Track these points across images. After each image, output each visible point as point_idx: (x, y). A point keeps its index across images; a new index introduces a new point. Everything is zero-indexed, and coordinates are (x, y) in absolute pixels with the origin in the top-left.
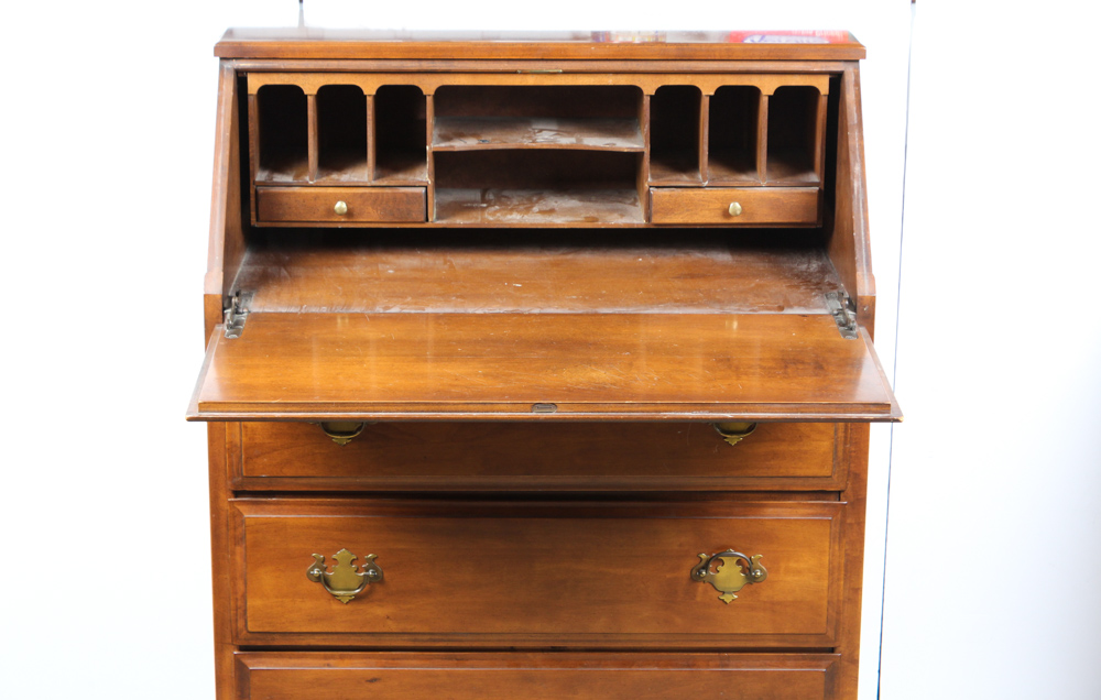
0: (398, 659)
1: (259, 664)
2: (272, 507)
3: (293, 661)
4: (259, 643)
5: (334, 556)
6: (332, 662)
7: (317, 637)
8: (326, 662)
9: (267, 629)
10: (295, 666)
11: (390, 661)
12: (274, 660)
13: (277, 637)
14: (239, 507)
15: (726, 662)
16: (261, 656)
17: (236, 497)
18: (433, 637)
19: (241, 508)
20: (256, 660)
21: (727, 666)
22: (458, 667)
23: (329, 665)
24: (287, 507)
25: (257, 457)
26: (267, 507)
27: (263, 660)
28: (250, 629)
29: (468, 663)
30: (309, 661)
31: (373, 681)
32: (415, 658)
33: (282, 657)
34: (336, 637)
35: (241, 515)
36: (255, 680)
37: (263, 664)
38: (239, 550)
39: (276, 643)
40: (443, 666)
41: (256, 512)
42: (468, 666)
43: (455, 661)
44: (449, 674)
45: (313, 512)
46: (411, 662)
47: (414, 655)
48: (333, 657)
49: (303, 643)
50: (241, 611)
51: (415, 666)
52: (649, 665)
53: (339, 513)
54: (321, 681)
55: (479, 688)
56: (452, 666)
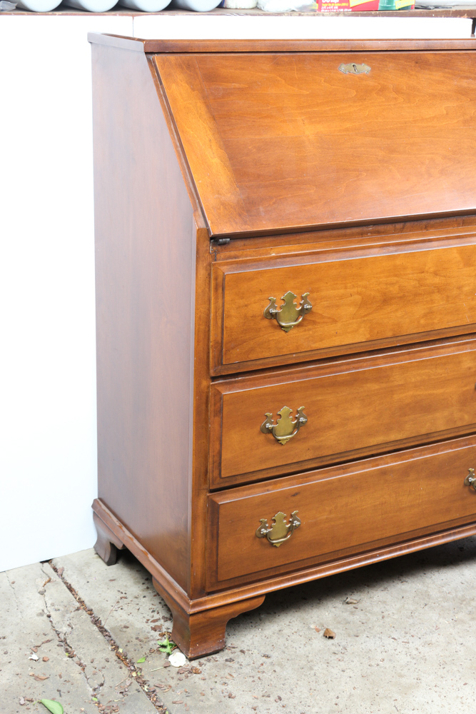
0: (309, 476)
1: (225, 500)
2: (240, 384)
3: (245, 492)
4: (227, 485)
5: (279, 413)
6: (270, 487)
7: (264, 472)
8: (266, 488)
9: (233, 474)
10: (247, 495)
11: (305, 479)
12: (234, 495)
13: (239, 477)
14: (218, 388)
16: (225, 493)
17: (213, 381)
18: (333, 457)
19: (220, 389)
20: (222, 497)
22: (344, 474)
23: (268, 490)
24: (249, 383)
25: (233, 349)
26: (236, 385)
27: (227, 496)
28: (223, 476)
29: (349, 470)
30: (257, 490)
31: (294, 495)
32: (319, 473)
33: (238, 491)
34: (275, 470)
35: (219, 393)
36: (222, 511)
37: (227, 498)
38: (217, 419)
39: (238, 482)
40: (336, 475)
41: (230, 390)
42: (350, 472)
43: (342, 471)
44: (340, 480)
45: (266, 383)
46: (317, 477)
47: (319, 472)
48: (270, 484)
49: (255, 478)
50: (216, 464)
51: (320, 479)
52: (446, 449)
53: (283, 381)
54: (264, 502)
55: (356, 486)
56: (341, 474)
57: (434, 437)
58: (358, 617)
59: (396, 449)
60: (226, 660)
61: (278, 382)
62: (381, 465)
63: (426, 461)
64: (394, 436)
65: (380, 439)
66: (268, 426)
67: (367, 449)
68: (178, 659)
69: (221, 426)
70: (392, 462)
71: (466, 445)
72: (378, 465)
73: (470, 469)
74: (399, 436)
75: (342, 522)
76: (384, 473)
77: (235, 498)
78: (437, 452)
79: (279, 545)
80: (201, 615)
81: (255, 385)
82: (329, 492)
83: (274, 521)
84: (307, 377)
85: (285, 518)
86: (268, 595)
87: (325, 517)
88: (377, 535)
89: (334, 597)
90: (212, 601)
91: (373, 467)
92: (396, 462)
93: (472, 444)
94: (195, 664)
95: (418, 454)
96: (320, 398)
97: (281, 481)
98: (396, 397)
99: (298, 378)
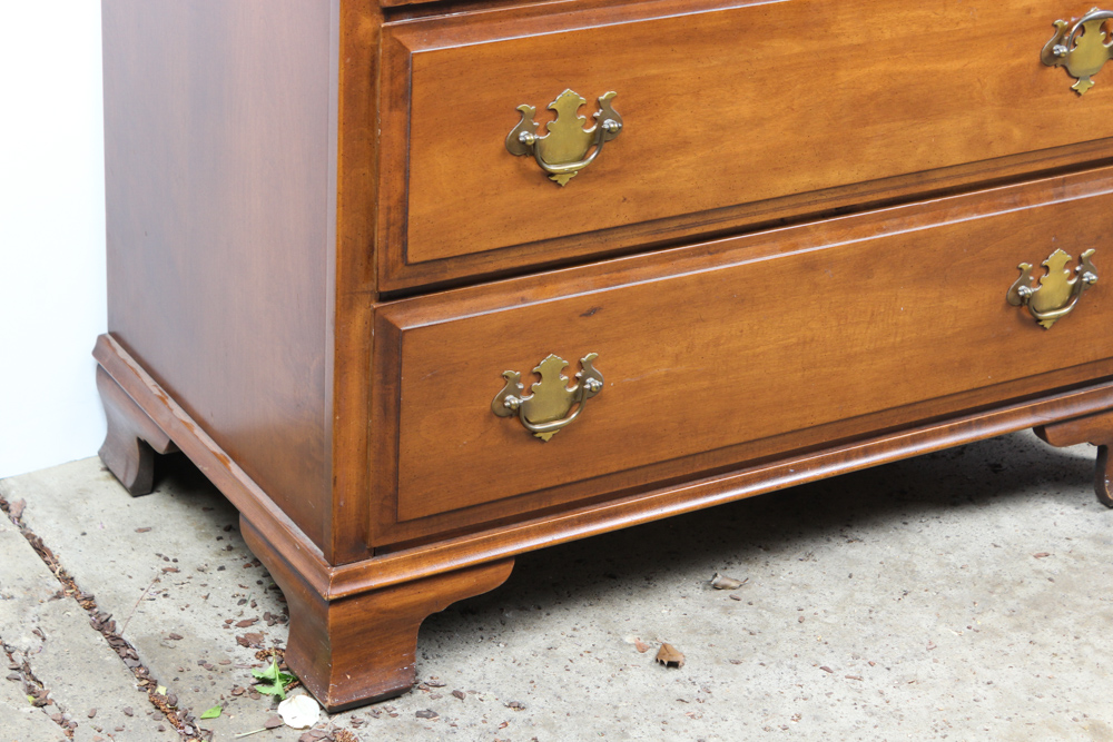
0: (626, 268)
1: (416, 319)
2: (455, 29)
3: (468, 303)
4: (421, 282)
5: (552, 105)
6: (527, 293)
7: (513, 254)
8: (520, 294)
9: (438, 255)
10: (470, 310)
11: (615, 275)
12: (438, 308)
13: (452, 265)
14: (400, 37)
15: (1060, 189)
16: (417, 305)
17: (386, 21)
18: (685, 221)
19: (404, 38)
21: (1061, 195)
22: (712, 265)
23: (523, 300)
24: (477, 26)
26: (446, 30)
27: (421, 310)
28: (411, 259)
29: (726, 255)
30: (494, 298)
31: (588, 314)
32: (650, 261)
33: (450, 299)
34: (541, 248)
35: (403, 49)
36: (409, 348)
37: (422, 317)
38: (397, 116)
39: (448, 276)
40: (691, 268)
41: (429, 43)
42: (726, 262)
43: (708, 257)
44: (701, 280)
45: (521, 29)
46: (645, 270)
47: (649, 258)
48: (528, 285)
49: (490, 268)
50: (395, 230)
51: (651, 276)
52: (966, 212)
53: (561, 24)
54: (513, 329)
55: (741, 295)
56: (705, 266)
57: (935, 181)
58: (742, 618)
59: (841, 210)
60: (419, 714)
61: (552, 26)
62: (805, 246)
63: (914, 240)
64: (836, 175)
65: (802, 181)
66: (525, 136)
67: (771, 205)
68: (301, 710)
69: (408, 132)
70: (831, 240)
71: (1015, 204)
72: (795, 247)
73: (1022, 265)
74: (850, 176)
75: (705, 384)
76: (809, 265)
77: (442, 315)
78: (943, 221)
79: (550, 435)
80: (356, 604)
81: (493, 33)
82: (675, 307)
83: (539, 376)
84: (623, 16)
85: (564, 370)
86: (521, 559)
87: (663, 371)
88: (791, 421)
89: (684, 573)
90: (384, 569)
91: (782, 250)
92: (839, 239)
93: (1028, 203)
94: (342, 721)
95: (896, 222)
96: (654, 72)
97: (557, 279)
98: (844, 76)
99: (601, 19)
